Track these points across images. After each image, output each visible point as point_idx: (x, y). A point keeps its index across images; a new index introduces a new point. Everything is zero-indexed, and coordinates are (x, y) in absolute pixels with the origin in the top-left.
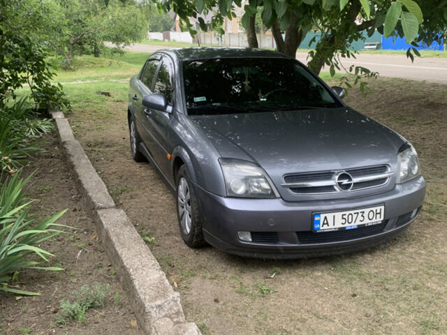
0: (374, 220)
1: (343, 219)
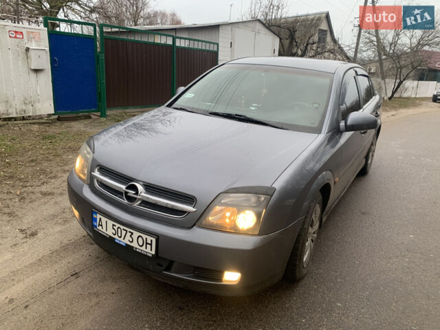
0: (143, 248)
1: (113, 228)
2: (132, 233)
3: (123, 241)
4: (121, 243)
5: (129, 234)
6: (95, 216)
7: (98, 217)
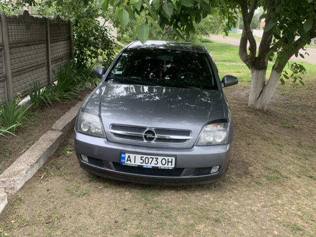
0: (166, 166)
1: (141, 159)
2: (157, 159)
3: (149, 166)
4: (148, 167)
5: (155, 160)
6: (123, 156)
7: (127, 155)
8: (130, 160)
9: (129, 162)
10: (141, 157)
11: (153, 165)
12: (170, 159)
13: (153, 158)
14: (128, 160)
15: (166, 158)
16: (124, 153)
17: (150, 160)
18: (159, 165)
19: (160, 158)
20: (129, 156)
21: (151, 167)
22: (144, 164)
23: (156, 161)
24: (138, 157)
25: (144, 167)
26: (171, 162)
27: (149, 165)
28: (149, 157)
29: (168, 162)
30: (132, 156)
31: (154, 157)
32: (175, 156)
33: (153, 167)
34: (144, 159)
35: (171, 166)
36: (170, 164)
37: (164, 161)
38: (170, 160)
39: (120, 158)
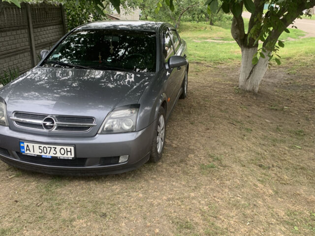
0: (65, 155)
1: (40, 149)
2: (56, 148)
3: (49, 156)
4: (47, 157)
5: (53, 149)
6: (22, 145)
7: (26, 144)
8: (29, 150)
9: (28, 152)
10: (39, 147)
11: (52, 154)
12: (69, 148)
13: (51, 148)
14: (27, 150)
15: (65, 147)
16: (23, 143)
17: (49, 149)
18: (58, 155)
19: (58, 148)
20: (28, 146)
21: (50, 157)
22: (43, 154)
23: (55, 150)
24: (37, 146)
25: (43, 157)
26: (71, 151)
27: (47, 154)
28: (47, 146)
29: (67, 152)
30: (30, 145)
31: (52, 146)
32: (75, 145)
33: (52, 157)
34: (42, 148)
35: (71, 156)
36: (69, 153)
37: (62, 150)
38: (69, 150)
39: (20, 147)
